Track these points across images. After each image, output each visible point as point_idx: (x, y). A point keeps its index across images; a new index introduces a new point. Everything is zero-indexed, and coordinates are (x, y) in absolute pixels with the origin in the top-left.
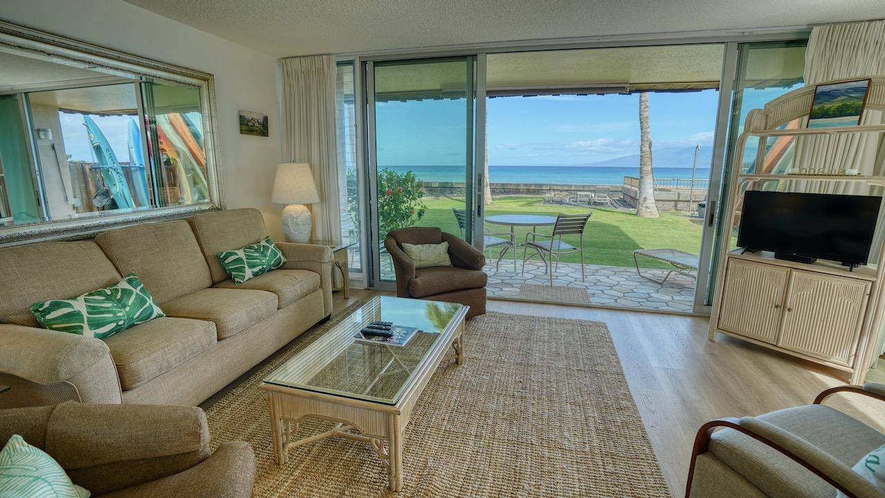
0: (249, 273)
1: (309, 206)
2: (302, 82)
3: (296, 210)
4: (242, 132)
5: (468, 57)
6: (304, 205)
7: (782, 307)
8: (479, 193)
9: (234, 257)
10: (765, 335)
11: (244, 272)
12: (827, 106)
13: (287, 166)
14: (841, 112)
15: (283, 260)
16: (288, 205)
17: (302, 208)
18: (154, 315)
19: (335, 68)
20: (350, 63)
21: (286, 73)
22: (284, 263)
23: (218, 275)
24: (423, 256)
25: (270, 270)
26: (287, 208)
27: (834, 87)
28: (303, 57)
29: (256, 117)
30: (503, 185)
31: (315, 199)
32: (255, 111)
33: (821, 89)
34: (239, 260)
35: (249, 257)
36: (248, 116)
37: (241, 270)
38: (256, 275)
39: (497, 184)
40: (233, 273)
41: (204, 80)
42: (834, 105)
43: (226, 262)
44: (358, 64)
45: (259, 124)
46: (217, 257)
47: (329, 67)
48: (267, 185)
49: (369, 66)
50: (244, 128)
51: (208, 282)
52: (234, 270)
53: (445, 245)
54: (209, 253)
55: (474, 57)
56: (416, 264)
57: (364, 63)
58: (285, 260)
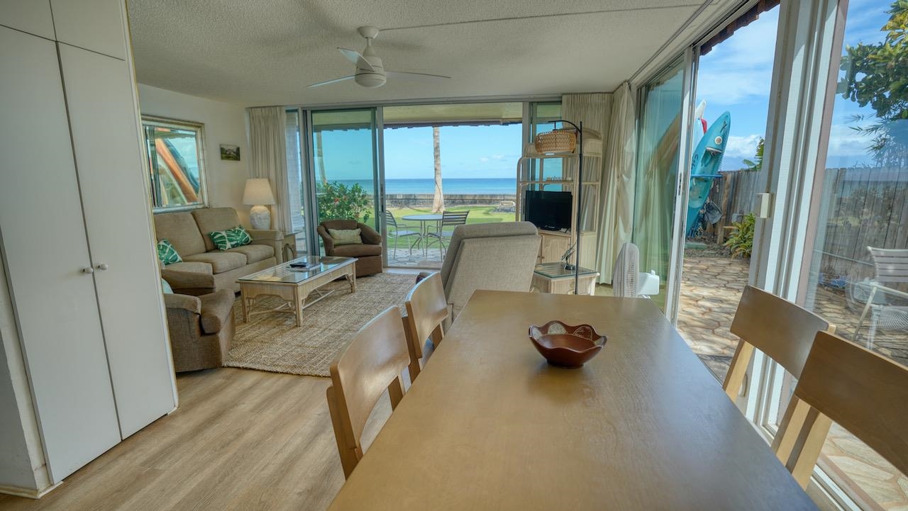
0: (229, 245)
1: (269, 207)
2: (263, 124)
3: (260, 209)
4: (222, 158)
5: (372, 108)
6: (265, 206)
8: (382, 197)
9: (219, 235)
11: (226, 244)
13: (252, 180)
15: (250, 239)
16: (253, 206)
17: (263, 208)
18: (178, 260)
19: (284, 116)
20: (296, 111)
21: (252, 118)
22: (251, 241)
23: (210, 246)
24: (342, 237)
25: (242, 245)
26: (254, 208)
28: (264, 107)
29: (231, 148)
31: (273, 202)
32: (231, 145)
34: (222, 237)
35: (228, 236)
36: (226, 148)
37: (224, 242)
38: (233, 246)
39: (456, 195)
40: (219, 245)
41: (199, 127)
43: (215, 238)
44: (300, 111)
45: (234, 152)
46: (209, 235)
47: (280, 114)
48: (240, 193)
49: (309, 113)
50: (224, 156)
51: (204, 249)
52: (220, 243)
53: (358, 231)
54: (204, 232)
55: (375, 108)
56: (336, 242)
57: (305, 112)
58: (252, 239)
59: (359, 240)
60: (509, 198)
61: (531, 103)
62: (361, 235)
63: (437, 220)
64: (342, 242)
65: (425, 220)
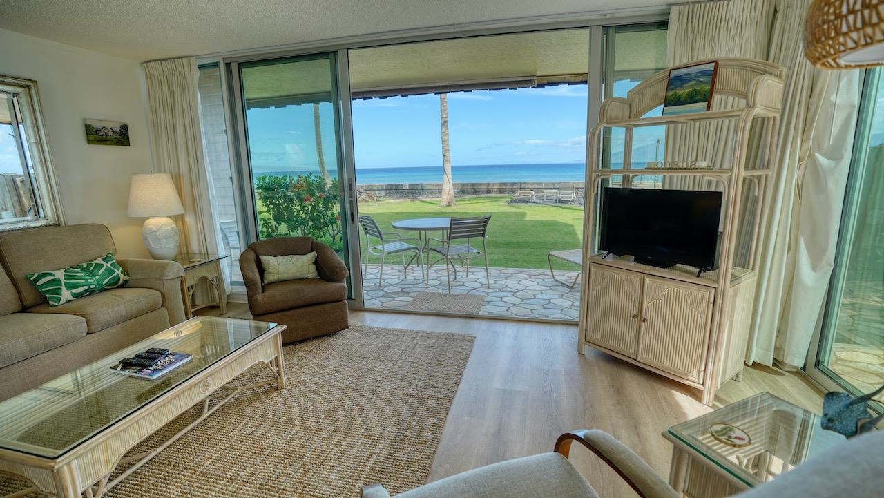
0: (66, 295)
2: (165, 87)
3: (160, 224)
4: (89, 142)
5: (328, 54)
6: (170, 217)
7: (639, 318)
8: (351, 199)
9: (49, 278)
10: (626, 348)
11: (61, 295)
12: (679, 92)
13: (140, 177)
14: (691, 99)
15: (123, 278)
16: (148, 218)
17: (166, 220)
19: (196, 73)
20: (216, 65)
21: (150, 78)
22: (126, 282)
23: (29, 299)
24: (282, 269)
25: (103, 290)
26: (148, 221)
27: (685, 71)
28: (164, 60)
29: (108, 125)
30: (473, 185)
32: (110, 119)
33: (674, 73)
34: (57, 281)
35: (68, 277)
36: (96, 125)
37: (58, 292)
38: (78, 296)
40: (47, 296)
41: (24, 86)
42: (684, 91)
43: (38, 284)
44: (222, 66)
45: (116, 133)
46: (27, 279)
47: (190, 71)
48: (122, 199)
49: (235, 68)
50: (91, 137)
51: (15, 305)
52: (48, 292)
53: (312, 256)
54: (17, 274)
55: (335, 52)
57: (228, 65)
58: (126, 278)
59: (311, 272)
60: (527, 186)
61: (606, 28)
62: (316, 263)
63: (443, 229)
64: (283, 276)
65: (425, 229)
